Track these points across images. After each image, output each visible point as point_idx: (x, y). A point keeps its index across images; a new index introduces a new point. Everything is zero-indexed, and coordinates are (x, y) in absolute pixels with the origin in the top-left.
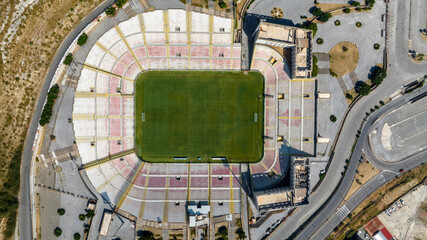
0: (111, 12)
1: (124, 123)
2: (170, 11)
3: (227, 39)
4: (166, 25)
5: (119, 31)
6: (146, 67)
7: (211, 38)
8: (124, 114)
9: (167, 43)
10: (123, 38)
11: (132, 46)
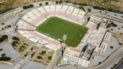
0: (57, 3)
1: (40, 21)
2: (70, 6)
3: (82, 17)
4: (67, 9)
5: (56, 7)
6: (56, 16)
7: (77, 15)
8: (42, 20)
9: (65, 13)
10: (56, 8)
11: (56, 10)
